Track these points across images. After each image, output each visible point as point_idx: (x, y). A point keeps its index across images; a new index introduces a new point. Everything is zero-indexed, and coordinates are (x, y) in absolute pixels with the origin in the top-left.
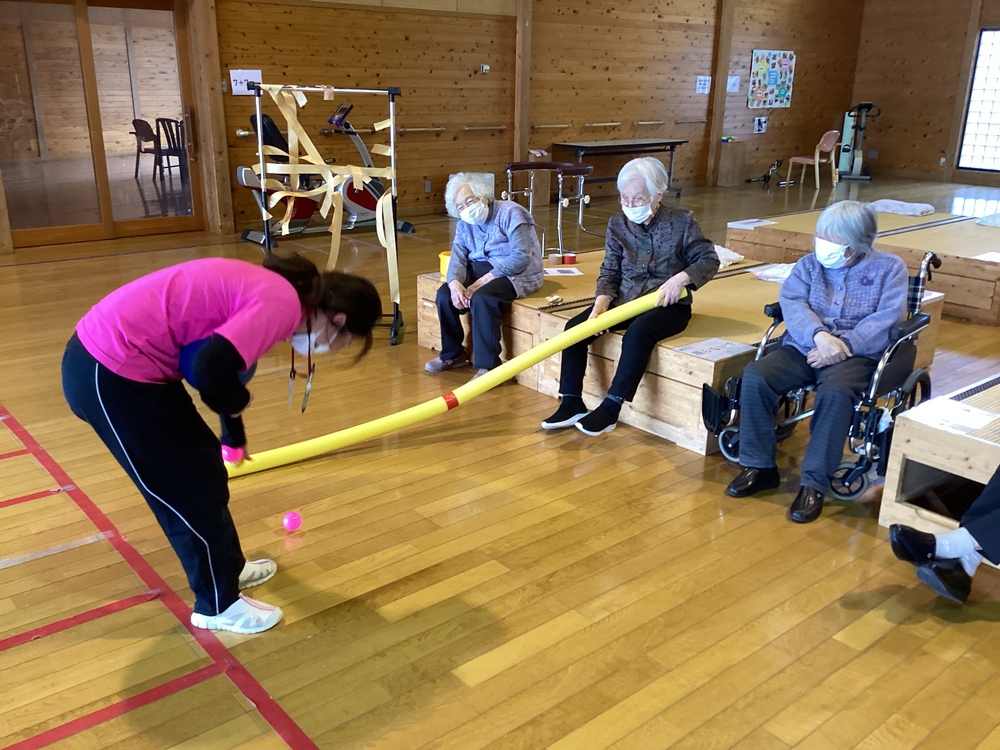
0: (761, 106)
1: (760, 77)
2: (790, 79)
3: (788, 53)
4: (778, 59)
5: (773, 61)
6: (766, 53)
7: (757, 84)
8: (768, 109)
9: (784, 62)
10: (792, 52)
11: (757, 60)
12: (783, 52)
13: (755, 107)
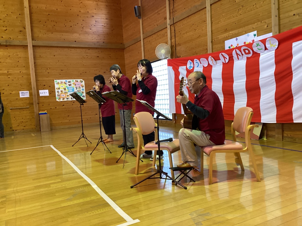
0: (65, 100)
1: (62, 89)
2: (83, 90)
3: (79, 80)
4: (72, 83)
5: (70, 83)
6: (64, 81)
7: (60, 92)
8: (72, 101)
9: (77, 83)
10: (82, 80)
11: (58, 83)
12: (74, 80)
13: (61, 100)
